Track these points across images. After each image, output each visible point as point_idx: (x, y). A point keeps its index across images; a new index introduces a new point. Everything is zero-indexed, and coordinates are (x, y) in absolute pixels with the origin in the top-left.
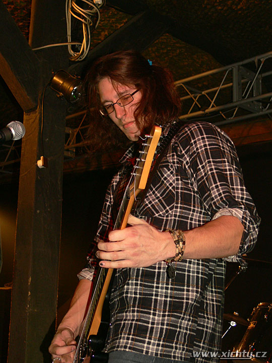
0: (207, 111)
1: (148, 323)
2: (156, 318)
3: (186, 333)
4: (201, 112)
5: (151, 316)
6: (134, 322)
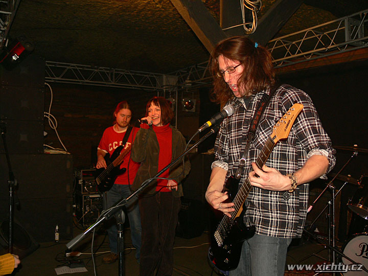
0: (328, 48)
3: (292, 223)
4: (324, 49)
5: (270, 214)
6: (261, 217)
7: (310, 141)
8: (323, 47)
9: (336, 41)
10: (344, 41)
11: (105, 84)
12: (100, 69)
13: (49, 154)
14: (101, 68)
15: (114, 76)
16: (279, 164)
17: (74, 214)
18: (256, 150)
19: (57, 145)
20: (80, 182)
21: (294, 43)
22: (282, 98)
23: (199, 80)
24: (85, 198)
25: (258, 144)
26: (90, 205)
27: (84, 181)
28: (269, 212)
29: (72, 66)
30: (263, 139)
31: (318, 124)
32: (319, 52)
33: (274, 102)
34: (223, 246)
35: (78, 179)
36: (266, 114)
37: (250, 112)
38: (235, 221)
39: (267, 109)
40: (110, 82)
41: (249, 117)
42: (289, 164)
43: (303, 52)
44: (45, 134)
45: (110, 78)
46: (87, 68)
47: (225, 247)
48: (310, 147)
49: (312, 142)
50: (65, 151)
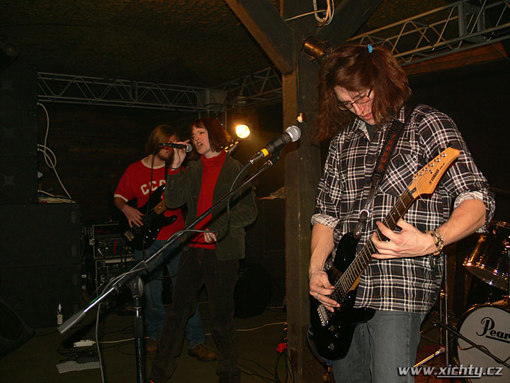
0: (435, 45)
1: (403, 286)
2: (408, 281)
3: (429, 292)
4: (429, 47)
5: (405, 280)
6: (392, 287)
7: (457, 182)
8: (429, 44)
9: (446, 37)
10: (458, 36)
11: (124, 104)
12: (117, 83)
13: (46, 203)
14: (117, 80)
15: (136, 92)
16: (416, 215)
17: (84, 287)
18: (386, 196)
19: (57, 192)
20: (91, 242)
21: (387, 40)
22: (417, 125)
23: (256, 96)
24: (99, 263)
25: (388, 187)
26: (106, 275)
27: (96, 241)
28: (403, 279)
29: (77, 79)
30: (397, 181)
31: (468, 160)
32: (423, 52)
33: (410, 130)
34: (327, 326)
35: (87, 239)
36: (399, 146)
37: (376, 145)
38: (348, 295)
39: (401, 140)
40: (131, 100)
41: (375, 152)
42: (430, 215)
43: (400, 53)
44: (40, 175)
45: (131, 96)
46: (100, 81)
47: (332, 328)
48: (458, 191)
49: (460, 183)
50: (69, 198)
